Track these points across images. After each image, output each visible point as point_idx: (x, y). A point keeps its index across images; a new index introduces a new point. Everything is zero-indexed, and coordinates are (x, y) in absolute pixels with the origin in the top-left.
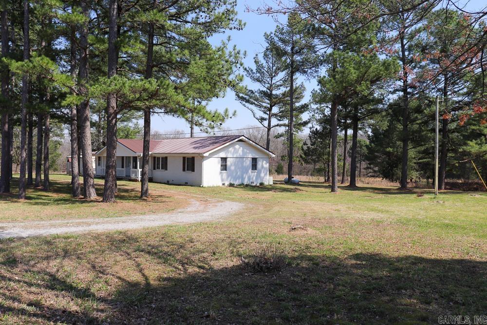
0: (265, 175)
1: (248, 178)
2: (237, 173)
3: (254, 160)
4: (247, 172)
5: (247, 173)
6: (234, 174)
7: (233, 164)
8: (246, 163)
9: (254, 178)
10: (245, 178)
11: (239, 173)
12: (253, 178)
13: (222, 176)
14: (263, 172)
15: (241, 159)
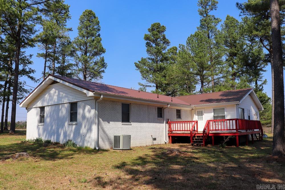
0: (88, 130)
1: (64, 133)
2: (52, 127)
3: (73, 106)
4: (63, 126)
5: (63, 128)
6: (50, 128)
7: (49, 115)
8: (62, 112)
9: (72, 135)
10: (60, 134)
11: (54, 127)
12: (70, 135)
13: (39, 130)
14: (85, 127)
15: (57, 106)
